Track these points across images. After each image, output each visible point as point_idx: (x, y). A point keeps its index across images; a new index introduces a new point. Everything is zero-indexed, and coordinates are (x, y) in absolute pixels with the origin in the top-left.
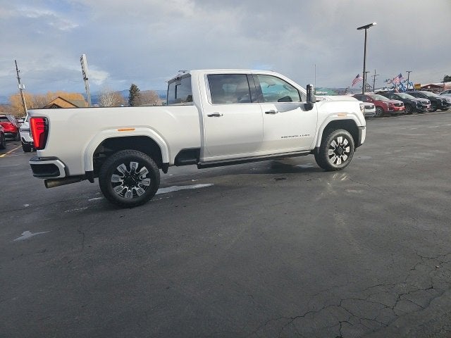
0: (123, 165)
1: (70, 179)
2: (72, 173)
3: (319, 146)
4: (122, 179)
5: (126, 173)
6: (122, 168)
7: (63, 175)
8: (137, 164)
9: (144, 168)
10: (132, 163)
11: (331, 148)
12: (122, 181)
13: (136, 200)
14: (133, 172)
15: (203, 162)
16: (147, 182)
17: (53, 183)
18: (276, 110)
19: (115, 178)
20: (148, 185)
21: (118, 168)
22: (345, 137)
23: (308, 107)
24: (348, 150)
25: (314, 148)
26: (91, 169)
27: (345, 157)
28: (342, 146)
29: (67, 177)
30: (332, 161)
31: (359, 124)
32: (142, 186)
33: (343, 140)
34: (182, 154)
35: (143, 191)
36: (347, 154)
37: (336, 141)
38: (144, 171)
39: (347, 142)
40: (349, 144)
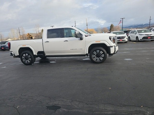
0: (24, 54)
1: (15, 57)
2: (15, 55)
5: (25, 56)
6: (24, 55)
8: (27, 54)
17: (14, 57)
19: (23, 57)
23: (81, 39)
24: (103, 55)
25: (86, 54)
26: (18, 55)
27: (102, 59)
28: (100, 54)
29: (15, 56)
30: (94, 59)
31: (108, 45)
32: (29, 60)
33: (100, 52)
34: (39, 53)
35: (29, 61)
36: (103, 57)
37: (96, 52)
38: (29, 57)
39: (102, 52)
40: (104, 53)
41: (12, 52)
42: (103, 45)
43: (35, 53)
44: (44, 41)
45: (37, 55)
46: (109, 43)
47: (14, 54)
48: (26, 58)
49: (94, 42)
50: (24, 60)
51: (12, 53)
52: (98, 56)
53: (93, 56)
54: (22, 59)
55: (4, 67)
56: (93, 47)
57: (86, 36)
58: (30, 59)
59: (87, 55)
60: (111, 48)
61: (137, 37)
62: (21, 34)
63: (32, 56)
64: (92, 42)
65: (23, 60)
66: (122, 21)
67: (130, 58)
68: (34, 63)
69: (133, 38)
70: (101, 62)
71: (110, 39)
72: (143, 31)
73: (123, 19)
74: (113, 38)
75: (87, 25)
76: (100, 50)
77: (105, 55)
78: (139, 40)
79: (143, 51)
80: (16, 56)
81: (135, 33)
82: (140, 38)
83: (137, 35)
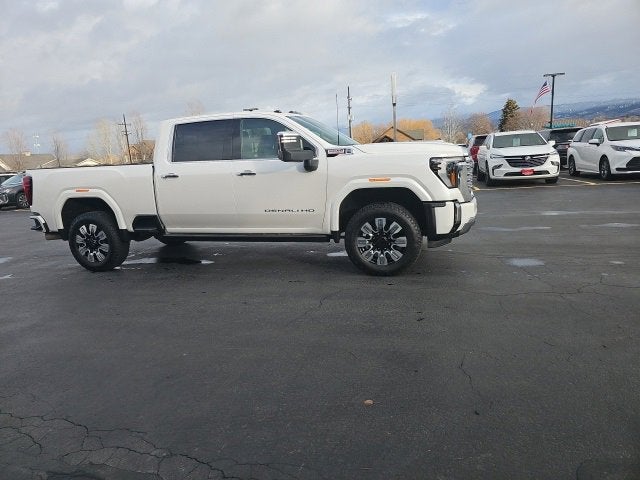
2: (51, 229)
3: (336, 229)
4: (84, 240)
5: (86, 235)
7: (44, 229)
8: (96, 227)
9: (102, 233)
11: (362, 235)
14: (92, 234)
19: (79, 239)
20: (107, 251)
23: (310, 167)
24: (403, 242)
25: (329, 232)
26: (62, 227)
27: (396, 255)
28: (388, 235)
29: (48, 232)
30: (366, 258)
31: (425, 196)
32: (101, 251)
33: (389, 223)
34: (140, 221)
35: (103, 257)
36: (402, 250)
37: (373, 224)
38: (102, 235)
39: (400, 228)
40: (406, 231)
41: (38, 214)
42: (404, 197)
43: (125, 224)
44: (161, 172)
45: (131, 229)
46: (430, 188)
47: (45, 224)
48: (92, 243)
49: (364, 183)
50: (82, 250)
51: (40, 218)
52: (382, 242)
53: (360, 242)
54: (74, 247)
55: (8, 277)
56: (361, 204)
57: (329, 156)
58: (105, 247)
59: (334, 235)
60: (438, 211)
61: (604, 159)
62: (133, 140)
63: (114, 233)
64: (355, 181)
65: (81, 248)
66: (549, 87)
67: (536, 256)
68: (124, 263)
69: (588, 164)
70: (395, 270)
71: (434, 167)
72: (634, 133)
73: (553, 76)
74: (449, 166)
75: (394, 105)
76: (391, 219)
77: (411, 240)
78: (613, 171)
79: (610, 225)
80: (53, 233)
81: (597, 141)
82: (618, 161)
83: (606, 148)
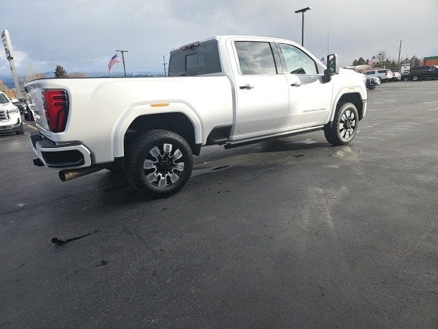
0: (156, 148)
2: (98, 160)
3: (332, 120)
4: (154, 164)
5: (159, 158)
6: (155, 151)
7: (88, 163)
9: (178, 151)
10: (165, 145)
11: (342, 122)
12: (154, 167)
13: (169, 188)
14: (167, 155)
15: (232, 141)
16: (181, 166)
17: (73, 174)
18: (299, 83)
19: (147, 164)
20: (182, 170)
21: (151, 152)
22: (351, 110)
24: (354, 123)
25: (327, 123)
28: (350, 120)
29: (92, 165)
32: (176, 171)
33: (351, 114)
35: (177, 177)
39: (354, 116)
41: (77, 143)
43: (201, 138)
47: (92, 156)
49: (347, 90)
51: (81, 148)
64: (343, 89)
66: (120, 58)
73: (122, 52)
